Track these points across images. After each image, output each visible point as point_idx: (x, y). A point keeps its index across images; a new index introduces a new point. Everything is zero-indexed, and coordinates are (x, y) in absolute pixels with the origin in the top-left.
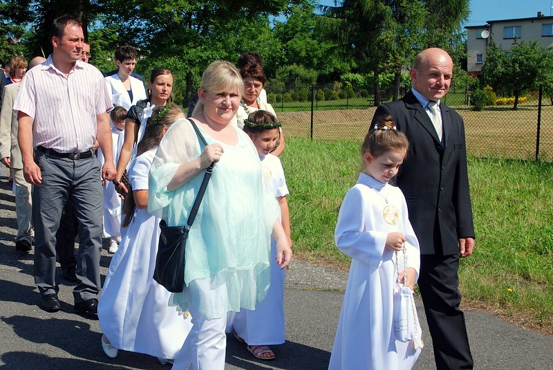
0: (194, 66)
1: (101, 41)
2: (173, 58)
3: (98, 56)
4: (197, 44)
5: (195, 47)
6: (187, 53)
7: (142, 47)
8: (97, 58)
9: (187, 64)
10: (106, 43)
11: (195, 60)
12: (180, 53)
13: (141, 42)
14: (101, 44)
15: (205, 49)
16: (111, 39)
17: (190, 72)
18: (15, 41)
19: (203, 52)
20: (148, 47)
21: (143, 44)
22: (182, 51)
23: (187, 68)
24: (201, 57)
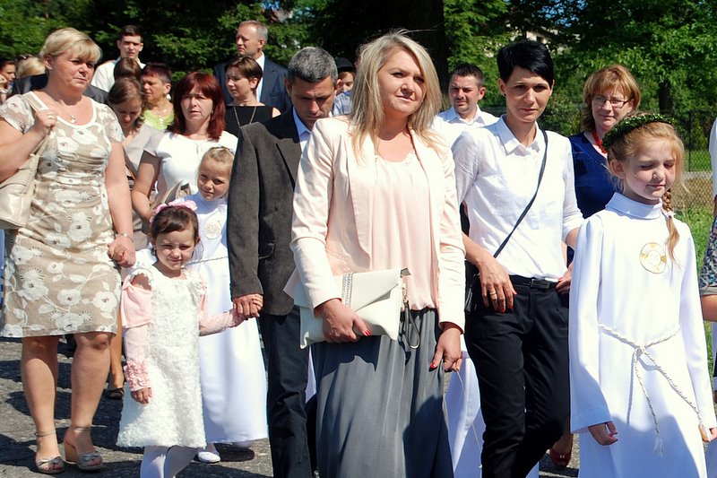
0: (674, 67)
1: (471, 14)
2: (630, 52)
3: (466, 48)
4: (681, 19)
5: (677, 27)
6: (661, 40)
7: (560, 27)
8: (463, 51)
9: (659, 64)
10: (483, 18)
11: (677, 55)
12: (644, 40)
13: (558, 17)
14: (471, 21)
15: (699, 31)
16: (495, 10)
17: (667, 81)
18: (281, 16)
19: (694, 36)
20: (575, 28)
21: (563, 21)
22: (648, 35)
23: (661, 73)
24: (691, 49)
